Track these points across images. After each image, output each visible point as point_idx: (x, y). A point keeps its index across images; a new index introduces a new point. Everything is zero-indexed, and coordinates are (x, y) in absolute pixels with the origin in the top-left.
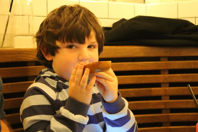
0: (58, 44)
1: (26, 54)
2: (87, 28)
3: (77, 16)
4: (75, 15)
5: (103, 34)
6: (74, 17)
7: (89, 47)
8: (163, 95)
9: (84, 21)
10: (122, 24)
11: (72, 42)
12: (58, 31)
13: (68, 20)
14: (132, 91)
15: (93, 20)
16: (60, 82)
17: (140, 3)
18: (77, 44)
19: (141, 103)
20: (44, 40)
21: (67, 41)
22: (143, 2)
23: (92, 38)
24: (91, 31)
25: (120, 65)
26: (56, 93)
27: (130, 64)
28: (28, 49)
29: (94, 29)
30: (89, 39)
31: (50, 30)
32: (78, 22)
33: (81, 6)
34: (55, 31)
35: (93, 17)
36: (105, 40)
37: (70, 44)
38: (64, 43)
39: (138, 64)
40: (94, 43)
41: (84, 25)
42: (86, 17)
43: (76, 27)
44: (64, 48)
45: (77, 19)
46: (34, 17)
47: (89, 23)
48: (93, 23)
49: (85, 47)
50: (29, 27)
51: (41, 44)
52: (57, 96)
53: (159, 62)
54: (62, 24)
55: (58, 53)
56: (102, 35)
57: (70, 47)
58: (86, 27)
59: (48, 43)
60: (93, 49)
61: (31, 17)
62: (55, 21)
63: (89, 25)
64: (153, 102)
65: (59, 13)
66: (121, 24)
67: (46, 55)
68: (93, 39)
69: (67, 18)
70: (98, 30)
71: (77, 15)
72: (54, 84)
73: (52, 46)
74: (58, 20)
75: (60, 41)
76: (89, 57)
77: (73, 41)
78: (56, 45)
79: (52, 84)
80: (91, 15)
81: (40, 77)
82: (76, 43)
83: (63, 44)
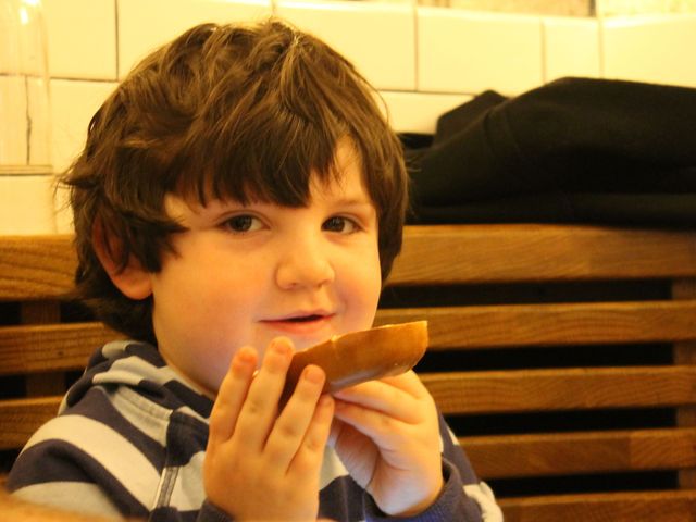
0: (176, 209)
1: (14, 264)
2: (319, 126)
3: (266, 72)
4: (258, 66)
5: (402, 163)
6: (253, 75)
7: (333, 224)
8: (686, 464)
9: (303, 93)
10: (487, 117)
11: (240, 197)
12: (176, 144)
13: (223, 88)
14: (535, 444)
15: (350, 94)
16: (187, 417)
17: (572, 13)
18: (269, 210)
19: (580, 505)
20: (109, 196)
21: (218, 196)
22: (585, 8)
23: (344, 180)
24: (339, 144)
25: (473, 317)
26: (160, 473)
27: (525, 315)
28: (24, 240)
29: (354, 134)
30: (328, 183)
31: (133, 142)
32: (272, 99)
33: (288, 26)
34: (159, 144)
35: (349, 78)
36: (409, 193)
37: (233, 207)
38: (204, 203)
39: (564, 313)
40: (352, 202)
41: (299, 113)
42: (310, 76)
43: (264, 123)
44: (204, 228)
45: (264, 82)
46: (53, 82)
47: (330, 105)
48: (350, 108)
49: (307, 224)
50: (29, 131)
51: (93, 212)
52: (167, 490)
53: (664, 305)
54: (195, 112)
55: (176, 254)
56: (397, 167)
57: (237, 224)
58: (311, 126)
59: (127, 207)
60: (351, 233)
61: (40, 82)
62: (156, 97)
63: (328, 113)
64: (636, 502)
65: (179, 60)
66: (481, 117)
67: (120, 272)
68: (348, 186)
69: (217, 78)
70: (374, 141)
71: (266, 66)
72: (158, 425)
73: (141, 219)
74: (172, 96)
75: (183, 195)
76: (331, 274)
77: (247, 191)
78: (167, 216)
79: (147, 421)
80: (337, 65)
81: (90, 384)
82: (266, 201)
83: (200, 208)
